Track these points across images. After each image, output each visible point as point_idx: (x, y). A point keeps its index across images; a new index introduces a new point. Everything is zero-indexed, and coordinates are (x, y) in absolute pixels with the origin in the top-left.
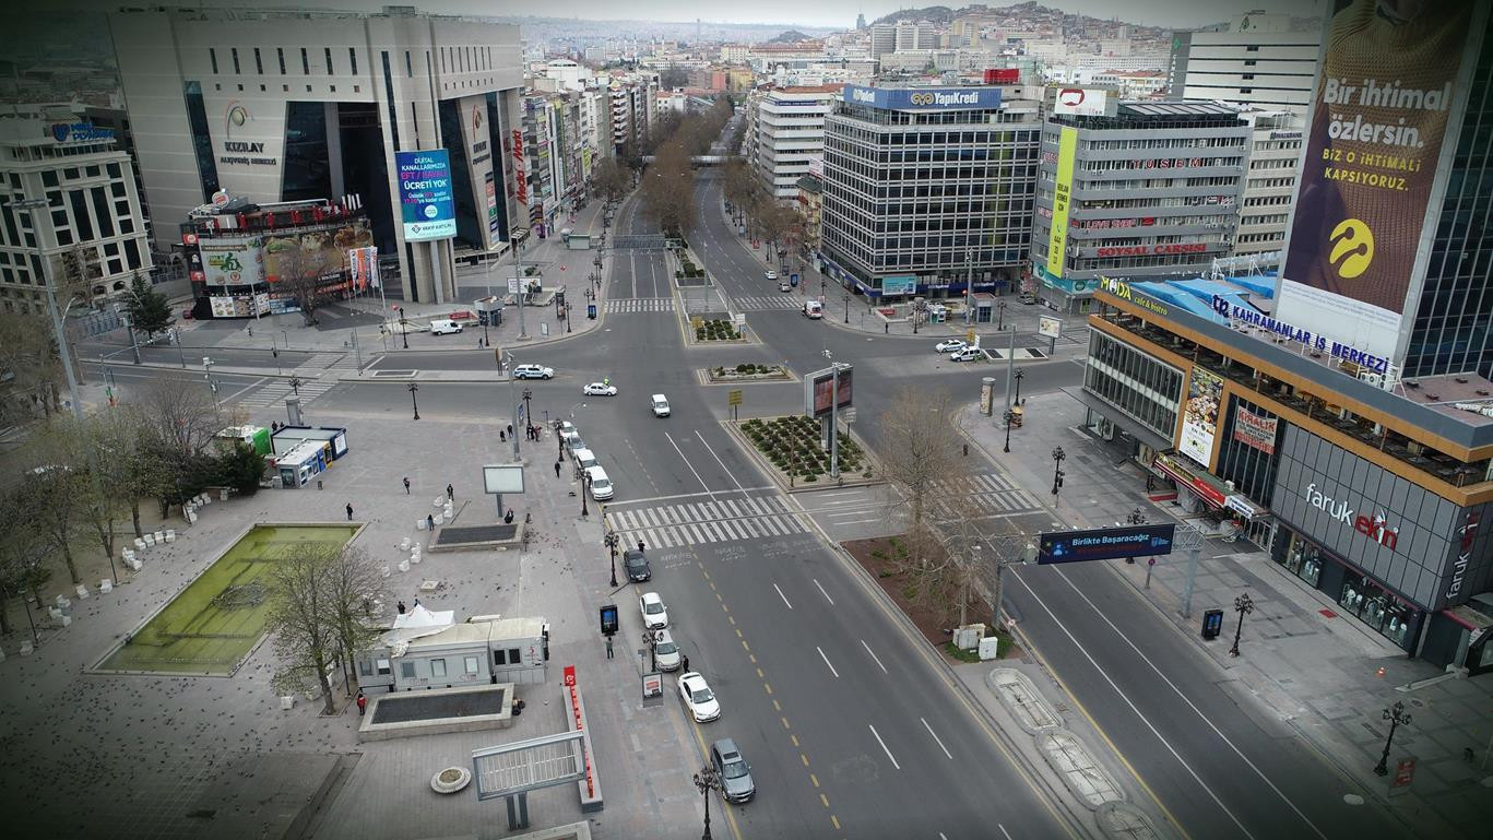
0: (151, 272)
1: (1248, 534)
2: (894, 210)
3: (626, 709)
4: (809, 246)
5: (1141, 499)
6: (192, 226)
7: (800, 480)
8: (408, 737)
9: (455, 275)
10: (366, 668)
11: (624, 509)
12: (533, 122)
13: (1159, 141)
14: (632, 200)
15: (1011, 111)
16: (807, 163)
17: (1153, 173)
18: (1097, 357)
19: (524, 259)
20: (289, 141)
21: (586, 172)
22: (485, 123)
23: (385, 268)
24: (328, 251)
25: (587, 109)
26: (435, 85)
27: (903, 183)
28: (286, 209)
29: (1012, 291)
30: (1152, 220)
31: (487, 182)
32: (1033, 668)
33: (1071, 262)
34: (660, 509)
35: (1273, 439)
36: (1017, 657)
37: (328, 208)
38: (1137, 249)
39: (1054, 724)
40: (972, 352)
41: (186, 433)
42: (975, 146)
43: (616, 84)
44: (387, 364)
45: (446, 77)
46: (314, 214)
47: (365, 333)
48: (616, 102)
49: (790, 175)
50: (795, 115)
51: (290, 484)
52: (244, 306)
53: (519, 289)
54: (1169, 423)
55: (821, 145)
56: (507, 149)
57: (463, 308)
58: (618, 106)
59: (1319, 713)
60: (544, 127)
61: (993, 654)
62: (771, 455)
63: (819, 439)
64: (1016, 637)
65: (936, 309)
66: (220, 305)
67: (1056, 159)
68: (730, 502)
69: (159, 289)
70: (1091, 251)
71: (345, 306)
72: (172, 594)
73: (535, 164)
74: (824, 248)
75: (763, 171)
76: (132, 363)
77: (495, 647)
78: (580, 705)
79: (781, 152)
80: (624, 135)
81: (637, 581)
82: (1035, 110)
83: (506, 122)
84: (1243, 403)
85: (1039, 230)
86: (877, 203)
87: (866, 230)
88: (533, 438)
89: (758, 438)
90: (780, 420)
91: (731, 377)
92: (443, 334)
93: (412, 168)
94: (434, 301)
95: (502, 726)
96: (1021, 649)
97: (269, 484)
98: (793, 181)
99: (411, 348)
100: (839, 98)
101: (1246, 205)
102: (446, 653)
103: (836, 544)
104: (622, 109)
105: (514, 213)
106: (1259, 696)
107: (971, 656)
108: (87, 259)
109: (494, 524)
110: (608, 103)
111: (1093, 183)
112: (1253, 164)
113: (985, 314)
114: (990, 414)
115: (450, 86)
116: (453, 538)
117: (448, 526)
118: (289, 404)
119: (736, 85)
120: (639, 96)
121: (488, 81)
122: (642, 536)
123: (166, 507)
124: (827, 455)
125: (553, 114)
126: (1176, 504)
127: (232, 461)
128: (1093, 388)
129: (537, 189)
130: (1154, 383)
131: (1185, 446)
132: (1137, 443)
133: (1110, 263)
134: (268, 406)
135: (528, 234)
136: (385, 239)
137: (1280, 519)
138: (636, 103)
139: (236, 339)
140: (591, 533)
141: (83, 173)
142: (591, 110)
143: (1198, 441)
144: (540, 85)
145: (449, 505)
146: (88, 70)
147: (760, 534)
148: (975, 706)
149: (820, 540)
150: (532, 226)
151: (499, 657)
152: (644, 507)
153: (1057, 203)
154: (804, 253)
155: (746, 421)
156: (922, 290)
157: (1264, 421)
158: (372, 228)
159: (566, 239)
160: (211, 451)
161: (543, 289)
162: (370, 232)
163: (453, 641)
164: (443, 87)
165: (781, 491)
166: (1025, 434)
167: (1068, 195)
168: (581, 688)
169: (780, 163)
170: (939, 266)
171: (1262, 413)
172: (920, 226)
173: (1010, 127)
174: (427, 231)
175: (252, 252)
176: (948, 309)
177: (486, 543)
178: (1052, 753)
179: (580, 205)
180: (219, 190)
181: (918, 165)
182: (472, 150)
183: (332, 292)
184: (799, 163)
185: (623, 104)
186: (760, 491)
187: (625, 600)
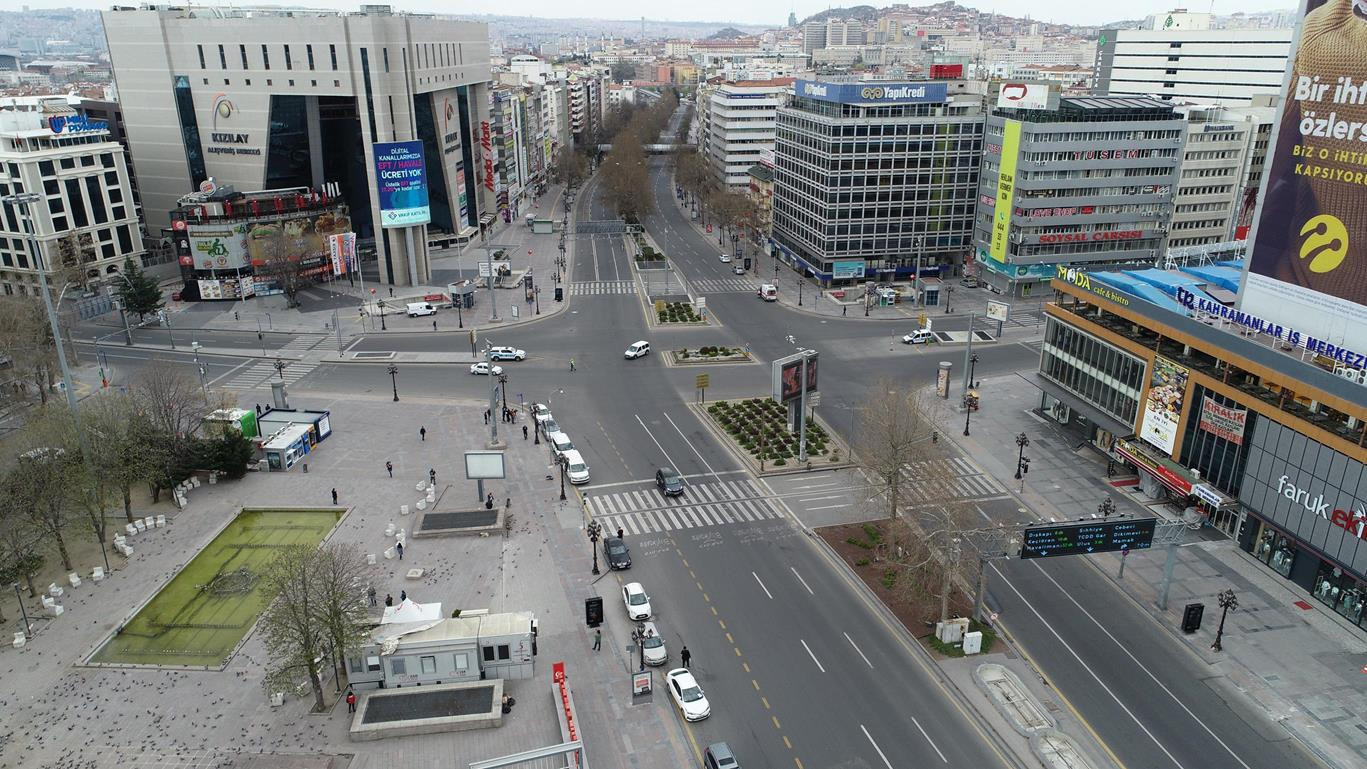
0: (142, 256)
1: (1213, 522)
2: (844, 198)
3: (616, 707)
4: (760, 231)
5: (1102, 483)
6: (181, 213)
7: (770, 463)
8: (400, 737)
9: (428, 258)
10: (356, 664)
11: (601, 493)
12: (500, 114)
13: (1099, 133)
14: (591, 186)
15: (956, 105)
16: (757, 152)
17: (1093, 163)
18: (1053, 343)
19: (493, 242)
20: (273, 132)
21: (548, 160)
22: (456, 116)
23: (363, 251)
24: (309, 237)
25: (548, 101)
26: (410, 79)
27: (853, 173)
28: (270, 197)
29: (955, 274)
30: (1092, 208)
31: (458, 170)
32: (1018, 663)
33: (1014, 248)
34: (636, 493)
35: (1242, 430)
36: (1001, 651)
37: (309, 196)
38: (1077, 236)
39: (1046, 725)
40: (923, 335)
41: (176, 417)
42: (922, 138)
43: (573, 78)
44: (368, 345)
45: (421, 72)
46: (296, 201)
47: (346, 315)
48: (573, 94)
49: (740, 163)
50: (745, 108)
51: (276, 467)
52: (231, 289)
53: (491, 272)
54: (1131, 411)
55: (772, 135)
56: (476, 139)
57: (437, 291)
58: (576, 98)
59: (1309, 713)
60: (510, 119)
61: (977, 649)
62: (738, 438)
63: (785, 422)
64: (997, 630)
65: (886, 292)
66: (207, 288)
67: (1000, 150)
68: (703, 486)
69: (152, 271)
70: (1034, 238)
71: (325, 288)
72: (163, 582)
73: (501, 153)
74: (775, 233)
75: (714, 159)
76: (124, 344)
77: (484, 644)
78: (571, 705)
79: (732, 142)
80: (581, 125)
81: (619, 569)
82: (979, 104)
83: (475, 114)
84: (1209, 393)
85: (981, 218)
86: (828, 191)
87: (817, 217)
88: (509, 420)
89: (725, 421)
90: (745, 403)
91: (694, 359)
92: (418, 316)
93: (388, 158)
94: (410, 283)
95: (492, 726)
96: (1003, 643)
97: (256, 467)
98: (745, 169)
99: (389, 330)
100: (790, 92)
101: (1180, 193)
102: (437, 650)
103: (810, 531)
104: (579, 101)
105: (482, 200)
106: (1247, 693)
107: (955, 650)
108: (82, 245)
109: (475, 510)
110: (567, 95)
111: (1036, 173)
112: (1187, 155)
113: (932, 297)
114: (946, 397)
115: (425, 80)
116: (436, 523)
117: (429, 512)
118: (274, 387)
119: (680, 79)
120: (594, 88)
121: (459, 76)
122: (620, 522)
123: (157, 490)
124: (794, 439)
125: (518, 106)
126: (1137, 489)
127: (221, 446)
128: (1050, 374)
129: (503, 177)
130: (1114, 371)
131: (1146, 433)
132: (1095, 427)
133: (1051, 249)
134: (253, 388)
135: (495, 219)
136: (363, 225)
137: (1248, 508)
138: (592, 95)
139: (222, 320)
140: (571, 519)
141: (78, 163)
142: (552, 103)
143: (1161, 429)
144: (505, 79)
145: (431, 489)
146: (85, 64)
147: (735, 519)
148: (965, 705)
149: (794, 525)
150: (499, 211)
151: (488, 653)
152: (620, 491)
153: (1000, 192)
154: (755, 237)
155: (711, 403)
156: (870, 274)
157: (1232, 412)
158: (350, 214)
159: (531, 223)
160: (200, 435)
161: (513, 272)
162: (349, 218)
163: (442, 637)
164: (418, 82)
165: (751, 475)
166: (980, 417)
167: (1012, 184)
168: (570, 683)
169: (731, 153)
170: (887, 251)
171: (1230, 404)
172: (870, 213)
173: (955, 120)
174: (402, 218)
175: (238, 238)
176: (897, 292)
177: (469, 529)
178: (1049, 757)
179: (541, 192)
180: (206, 179)
181: (868, 156)
182: (444, 141)
183: (313, 275)
184: (748, 152)
185: (580, 96)
186: (732, 475)
187: (606, 589)
